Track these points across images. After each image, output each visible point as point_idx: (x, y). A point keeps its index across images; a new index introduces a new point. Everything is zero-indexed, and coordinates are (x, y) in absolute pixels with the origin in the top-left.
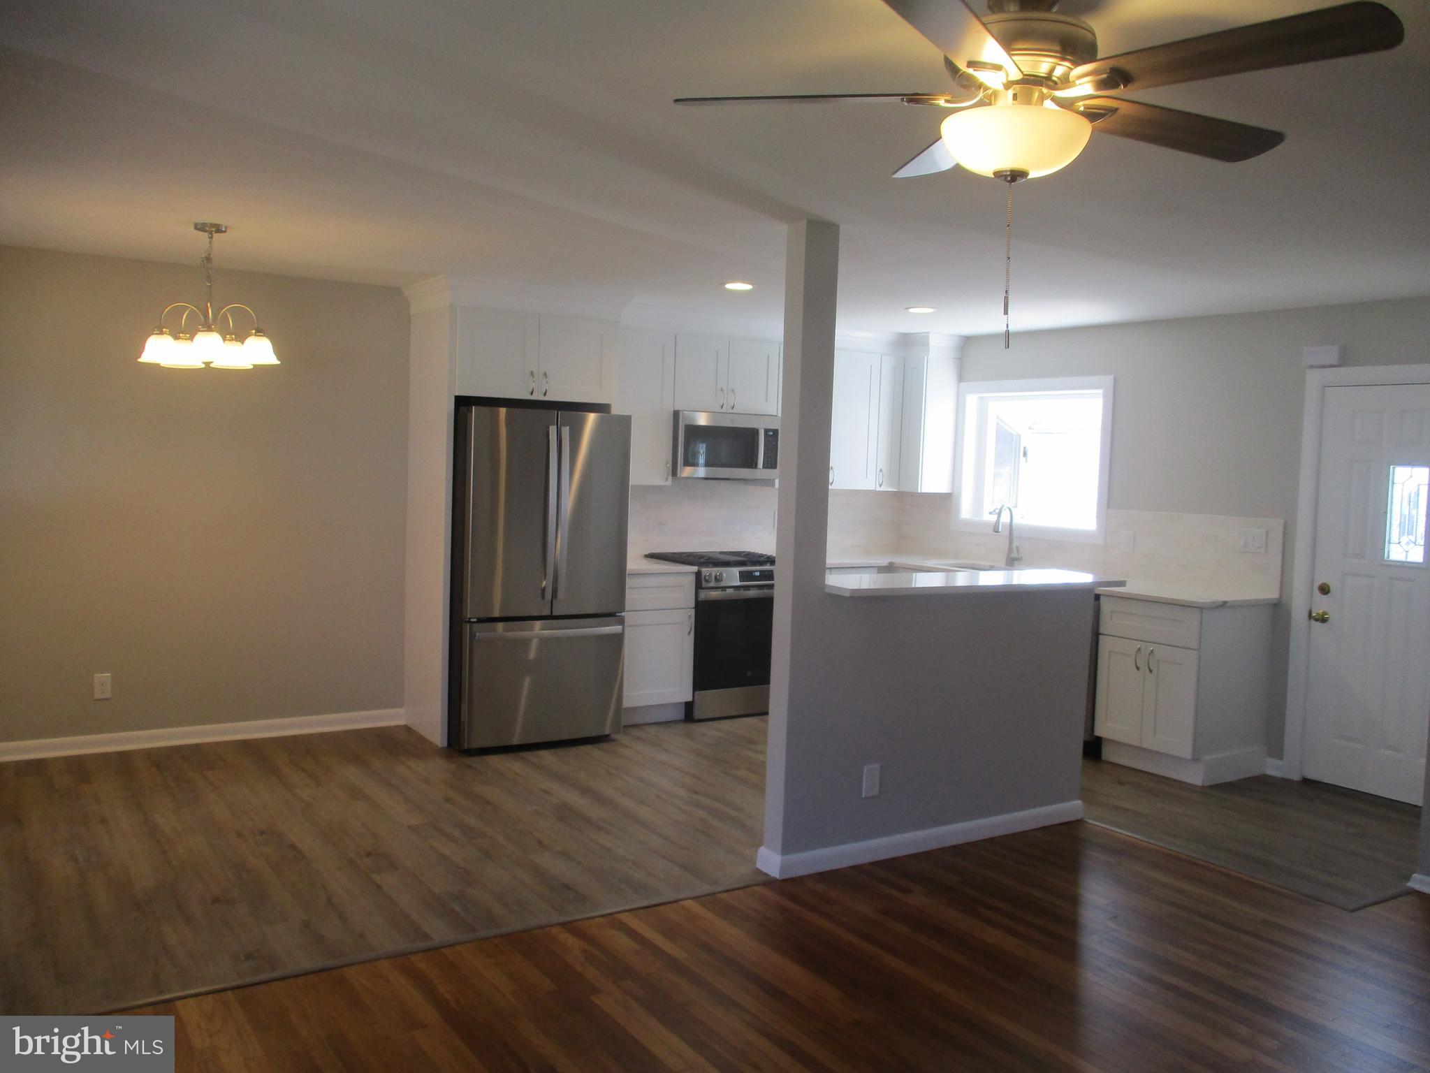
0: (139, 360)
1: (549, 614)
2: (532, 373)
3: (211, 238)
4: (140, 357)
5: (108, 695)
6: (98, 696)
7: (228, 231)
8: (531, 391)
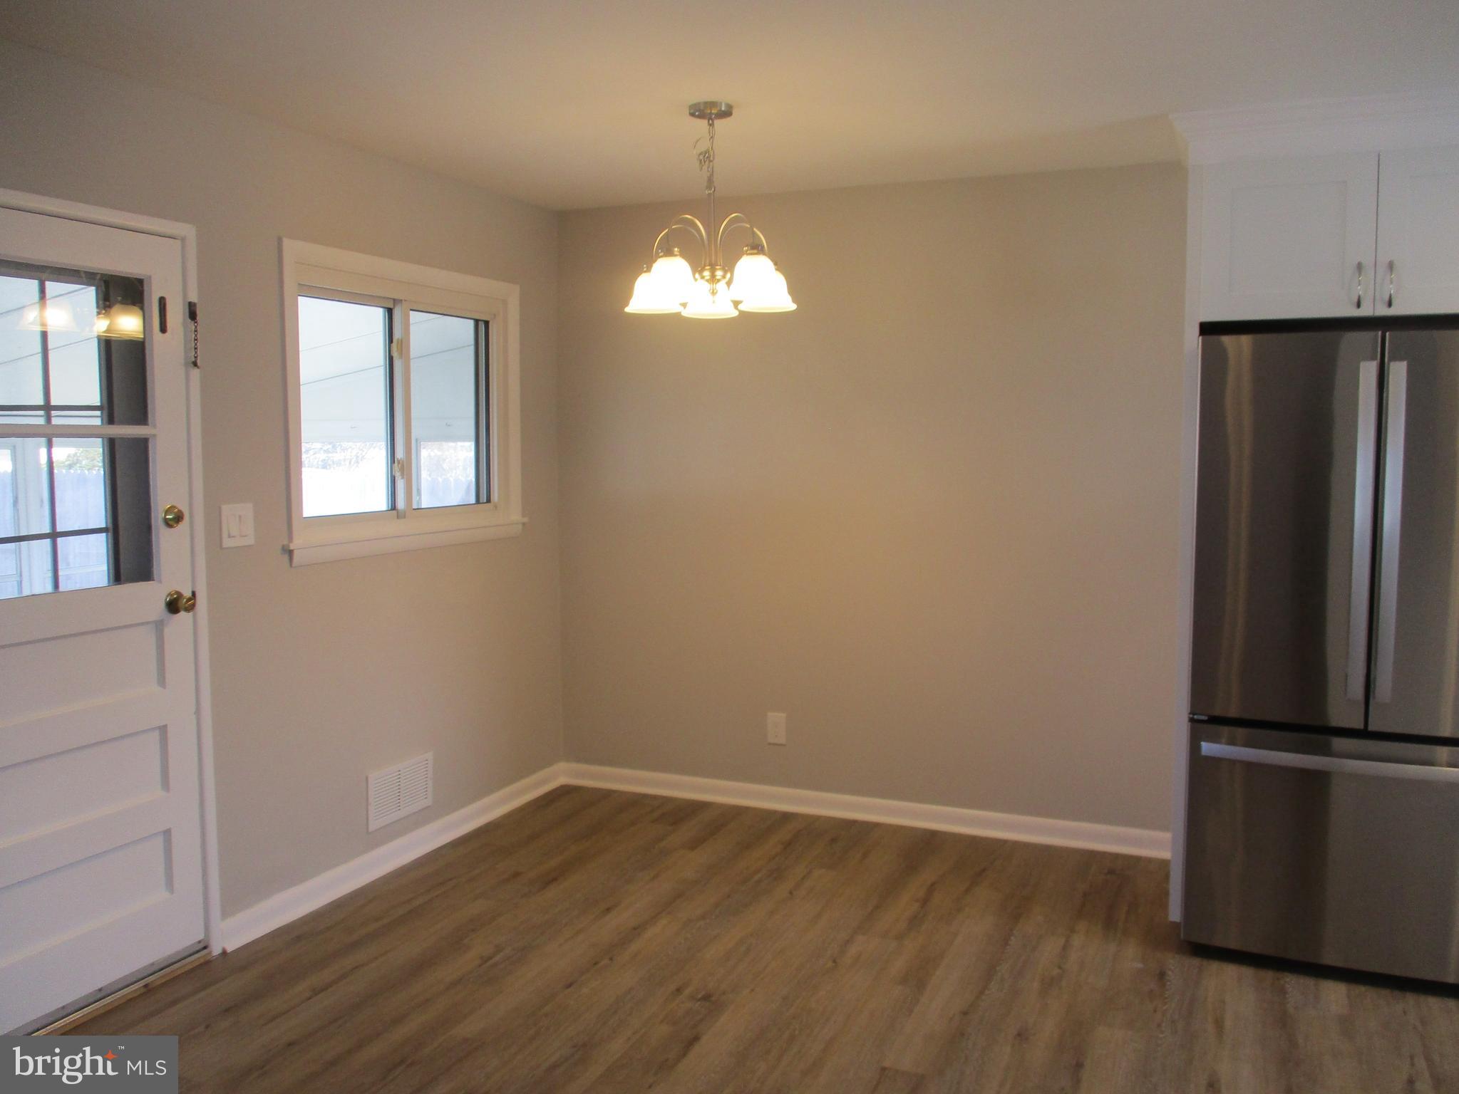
0: (628, 310)
1: (1362, 727)
2: (1360, 267)
3: (711, 125)
4: (627, 304)
5: (783, 741)
6: (771, 740)
7: (735, 112)
8: (1356, 300)
